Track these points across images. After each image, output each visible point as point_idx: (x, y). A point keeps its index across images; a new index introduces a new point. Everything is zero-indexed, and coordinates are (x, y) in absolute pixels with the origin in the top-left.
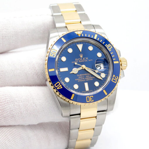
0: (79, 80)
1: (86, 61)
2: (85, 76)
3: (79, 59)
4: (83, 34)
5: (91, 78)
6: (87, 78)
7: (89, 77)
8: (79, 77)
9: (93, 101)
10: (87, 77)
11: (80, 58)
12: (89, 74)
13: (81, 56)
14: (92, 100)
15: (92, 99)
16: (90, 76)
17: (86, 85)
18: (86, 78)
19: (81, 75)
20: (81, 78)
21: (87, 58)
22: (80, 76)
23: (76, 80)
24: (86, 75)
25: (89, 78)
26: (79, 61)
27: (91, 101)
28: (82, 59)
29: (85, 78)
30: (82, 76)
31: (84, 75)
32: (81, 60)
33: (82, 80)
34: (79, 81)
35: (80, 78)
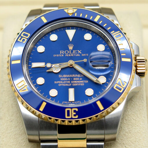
0: (60, 83)
1: (78, 55)
2: (72, 79)
3: (67, 52)
4: (76, 14)
5: (81, 82)
6: (75, 82)
7: (79, 80)
8: (61, 79)
9: (77, 117)
10: (75, 80)
11: (69, 50)
12: (79, 76)
13: (71, 48)
14: (75, 115)
15: (75, 113)
16: (81, 79)
17: (71, 91)
18: (72, 82)
19: (65, 76)
20: (65, 81)
21: (79, 52)
22: (63, 78)
23: (55, 82)
24: (74, 77)
25: (78, 82)
26: (66, 55)
27: (73, 117)
28: (72, 51)
29: (71, 80)
30: (67, 78)
31: (71, 76)
32: (69, 54)
33: (66, 83)
34: (60, 85)
35: (63, 81)
